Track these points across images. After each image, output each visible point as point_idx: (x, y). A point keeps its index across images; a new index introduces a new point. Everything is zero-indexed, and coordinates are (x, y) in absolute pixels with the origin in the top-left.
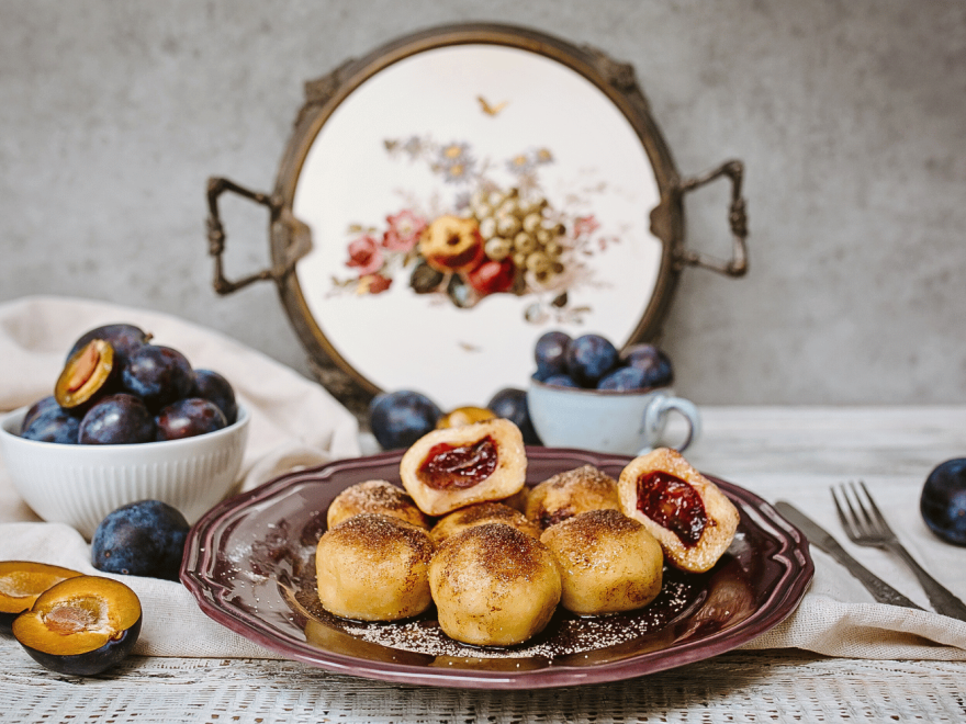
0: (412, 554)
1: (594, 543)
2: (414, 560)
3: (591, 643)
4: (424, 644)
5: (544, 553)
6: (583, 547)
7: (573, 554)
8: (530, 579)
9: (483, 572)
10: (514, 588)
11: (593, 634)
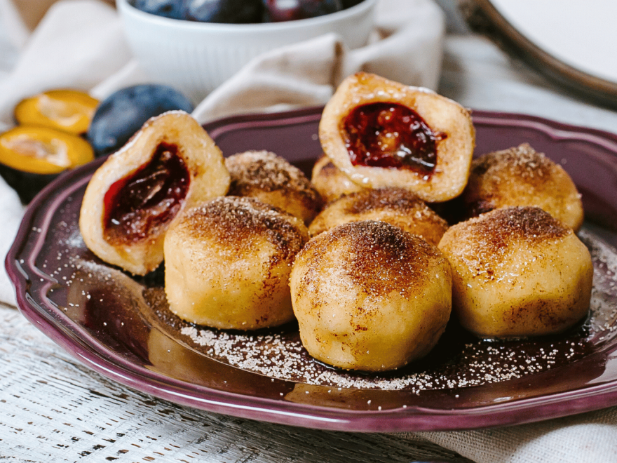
0: (273, 252)
1: (502, 250)
2: (275, 261)
3: (482, 375)
4: (280, 363)
5: (432, 261)
6: (488, 255)
7: (475, 263)
8: (407, 294)
9: (348, 282)
10: (385, 304)
11: (488, 363)
